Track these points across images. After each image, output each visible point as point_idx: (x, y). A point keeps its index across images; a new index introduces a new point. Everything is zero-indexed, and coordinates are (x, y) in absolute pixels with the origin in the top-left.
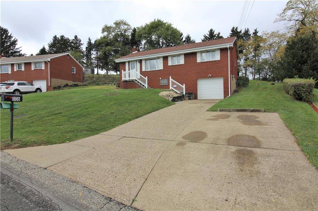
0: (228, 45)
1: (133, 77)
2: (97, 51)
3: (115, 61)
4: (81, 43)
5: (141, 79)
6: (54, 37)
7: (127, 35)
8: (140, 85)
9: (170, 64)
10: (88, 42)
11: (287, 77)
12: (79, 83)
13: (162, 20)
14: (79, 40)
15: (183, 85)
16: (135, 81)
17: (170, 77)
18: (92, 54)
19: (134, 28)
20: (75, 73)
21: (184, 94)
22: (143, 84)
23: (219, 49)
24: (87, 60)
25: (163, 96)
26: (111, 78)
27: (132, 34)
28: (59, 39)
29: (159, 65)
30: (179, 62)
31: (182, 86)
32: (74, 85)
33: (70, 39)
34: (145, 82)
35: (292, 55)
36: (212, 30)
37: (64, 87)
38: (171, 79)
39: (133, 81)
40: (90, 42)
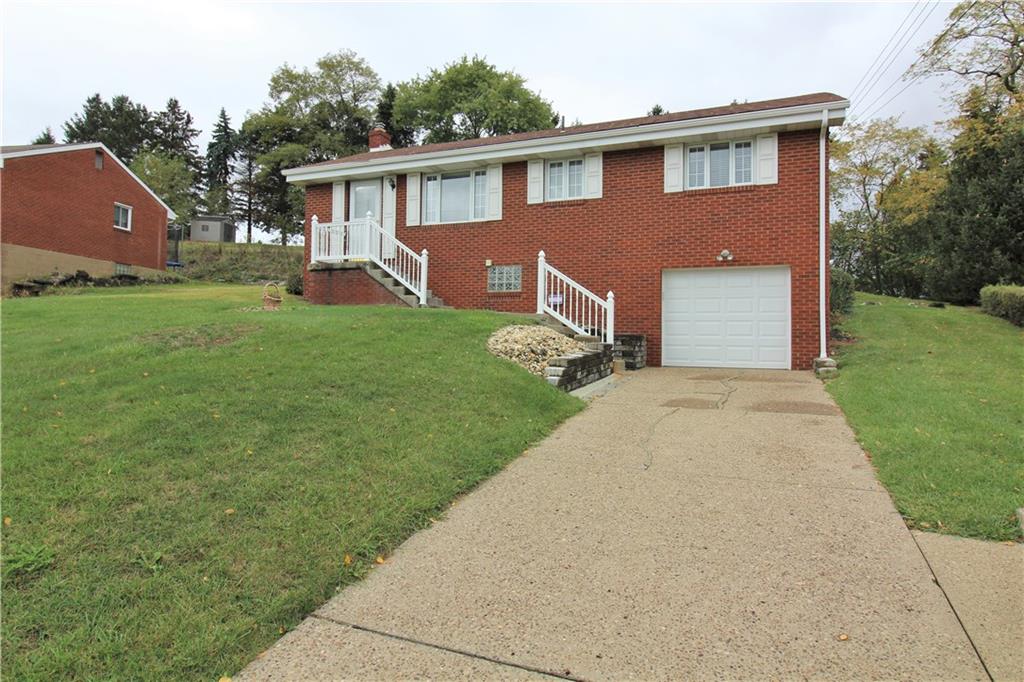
0: (826, 112)
1: (362, 253)
2: (252, 159)
3: (285, 177)
4: (191, 127)
5: (401, 260)
6: (89, 101)
7: (362, 109)
8: (391, 287)
9: (535, 195)
10: (219, 125)
11: (1001, 279)
12: (143, 272)
13: (489, 63)
14: (185, 116)
15: (605, 299)
16: (368, 268)
17: (542, 253)
18: (230, 170)
19: (390, 86)
20: (129, 229)
21: (610, 340)
22: (407, 285)
23: (772, 131)
24: (211, 190)
25: (509, 353)
26: (288, 257)
27: (381, 106)
28: (109, 108)
29: (484, 202)
30: (579, 188)
31: (598, 300)
32: (120, 277)
33: (149, 111)
34: (414, 276)
35: (988, 198)
36: (660, 111)
37: (63, 283)
38: (543, 267)
39: (359, 268)
40: (226, 127)
